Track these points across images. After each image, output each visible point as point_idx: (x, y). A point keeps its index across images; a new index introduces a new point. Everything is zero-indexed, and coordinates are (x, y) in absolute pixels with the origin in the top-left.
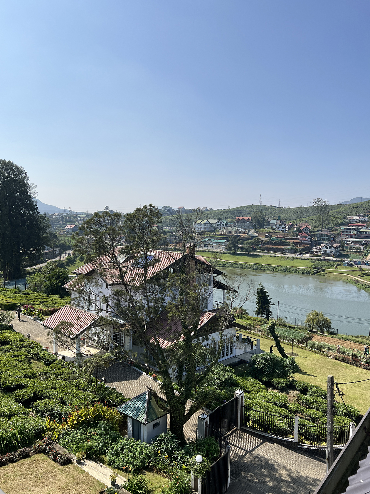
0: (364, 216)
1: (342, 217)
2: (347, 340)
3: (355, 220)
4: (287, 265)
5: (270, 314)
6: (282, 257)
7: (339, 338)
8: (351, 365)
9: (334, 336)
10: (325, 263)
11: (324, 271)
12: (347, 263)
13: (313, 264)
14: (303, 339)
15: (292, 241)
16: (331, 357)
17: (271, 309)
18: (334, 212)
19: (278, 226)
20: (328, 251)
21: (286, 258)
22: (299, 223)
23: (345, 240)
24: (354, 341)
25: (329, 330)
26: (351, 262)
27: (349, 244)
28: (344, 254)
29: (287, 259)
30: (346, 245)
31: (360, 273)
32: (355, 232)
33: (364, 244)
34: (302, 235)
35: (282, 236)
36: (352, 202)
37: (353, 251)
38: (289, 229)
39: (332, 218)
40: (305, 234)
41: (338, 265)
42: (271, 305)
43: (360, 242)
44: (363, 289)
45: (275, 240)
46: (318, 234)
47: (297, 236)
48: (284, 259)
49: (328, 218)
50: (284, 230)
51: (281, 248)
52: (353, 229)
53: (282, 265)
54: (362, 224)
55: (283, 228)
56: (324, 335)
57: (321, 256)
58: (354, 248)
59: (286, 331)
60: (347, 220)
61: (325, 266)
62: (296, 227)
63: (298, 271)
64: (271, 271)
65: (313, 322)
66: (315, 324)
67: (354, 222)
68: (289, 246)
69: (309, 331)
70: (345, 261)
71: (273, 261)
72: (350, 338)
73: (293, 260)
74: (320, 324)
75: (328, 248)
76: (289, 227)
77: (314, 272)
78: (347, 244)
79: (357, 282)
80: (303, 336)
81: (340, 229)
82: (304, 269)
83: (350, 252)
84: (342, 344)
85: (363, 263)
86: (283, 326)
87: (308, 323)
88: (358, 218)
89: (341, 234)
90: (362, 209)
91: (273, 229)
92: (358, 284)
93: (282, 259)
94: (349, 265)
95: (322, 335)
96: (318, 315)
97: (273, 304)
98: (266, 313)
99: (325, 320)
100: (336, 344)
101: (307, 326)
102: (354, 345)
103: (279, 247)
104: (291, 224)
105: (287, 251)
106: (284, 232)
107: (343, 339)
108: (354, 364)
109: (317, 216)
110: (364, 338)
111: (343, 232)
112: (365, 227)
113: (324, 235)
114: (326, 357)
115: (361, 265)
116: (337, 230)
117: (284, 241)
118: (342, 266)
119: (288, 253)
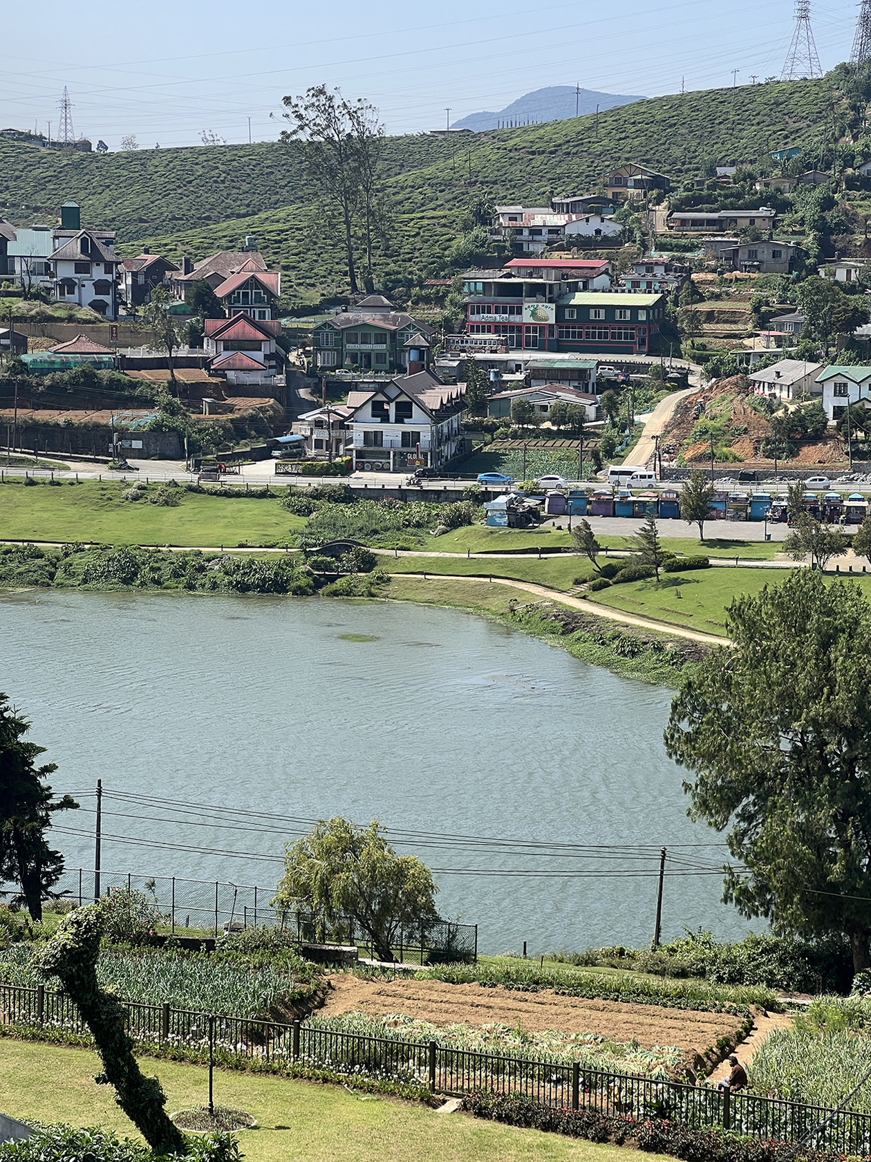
0: (596, 207)
1: (466, 213)
2: (537, 983)
3: (545, 231)
4: (138, 540)
5: (47, 874)
6: (102, 485)
7: (490, 981)
8: (569, 1140)
9: (460, 969)
10: (378, 509)
11: (368, 563)
12: (510, 510)
13: (304, 521)
14: (273, 1011)
15: (164, 375)
16: (453, 1104)
17: (52, 838)
18: (419, 181)
19: (65, 271)
20: (392, 432)
21: (131, 491)
22: (203, 250)
23: (491, 364)
24: (577, 989)
25: (423, 937)
26: (531, 502)
27: (517, 385)
28: (486, 449)
29: (136, 498)
30: (498, 396)
31: (586, 566)
32: (548, 313)
33: (601, 386)
34: (226, 335)
35: (98, 342)
36: (523, 120)
37: (537, 434)
38: (140, 294)
39: (406, 223)
40: (242, 329)
41: (457, 521)
42: (53, 808)
43: (578, 377)
44: (608, 665)
45: (49, 371)
46: (325, 324)
47: (196, 340)
48: (117, 501)
49: (382, 218)
50: (108, 299)
51: (97, 426)
52: (536, 291)
53: (105, 543)
54: (587, 257)
55: (101, 287)
56: (394, 971)
57: (346, 470)
58: (544, 408)
59: (163, 972)
60: (497, 232)
61: (375, 532)
62: (188, 284)
63: (210, 574)
64: (36, 582)
65: (325, 893)
66: (337, 906)
67: (539, 248)
68: (144, 412)
69: (308, 953)
70: (497, 494)
71: (45, 515)
72: (551, 969)
73: (175, 505)
74: (369, 906)
75: (392, 417)
76: (141, 280)
77: (309, 574)
78: (503, 385)
79: (569, 624)
80: (269, 991)
81: (459, 291)
82: (245, 560)
83: (522, 437)
84: (510, 1013)
85: (599, 502)
86: (138, 940)
87: (294, 907)
88: (559, 220)
89: (464, 321)
90: (579, 165)
91: (36, 296)
92: (577, 634)
93: (105, 497)
94: (522, 520)
95: (384, 970)
96: (353, 846)
97: (68, 803)
98: (23, 870)
99: (400, 873)
100: (472, 1019)
101: (292, 925)
102: (573, 1012)
103: (79, 417)
104: (151, 258)
105: (137, 444)
106: (109, 312)
107: (509, 980)
108: (589, 1125)
109: (313, 208)
110: (626, 961)
111: (481, 309)
112: (604, 280)
113: (362, 332)
114: (420, 1108)
115: (590, 514)
116: (439, 300)
117: (111, 380)
118: (479, 525)
119: (142, 455)
